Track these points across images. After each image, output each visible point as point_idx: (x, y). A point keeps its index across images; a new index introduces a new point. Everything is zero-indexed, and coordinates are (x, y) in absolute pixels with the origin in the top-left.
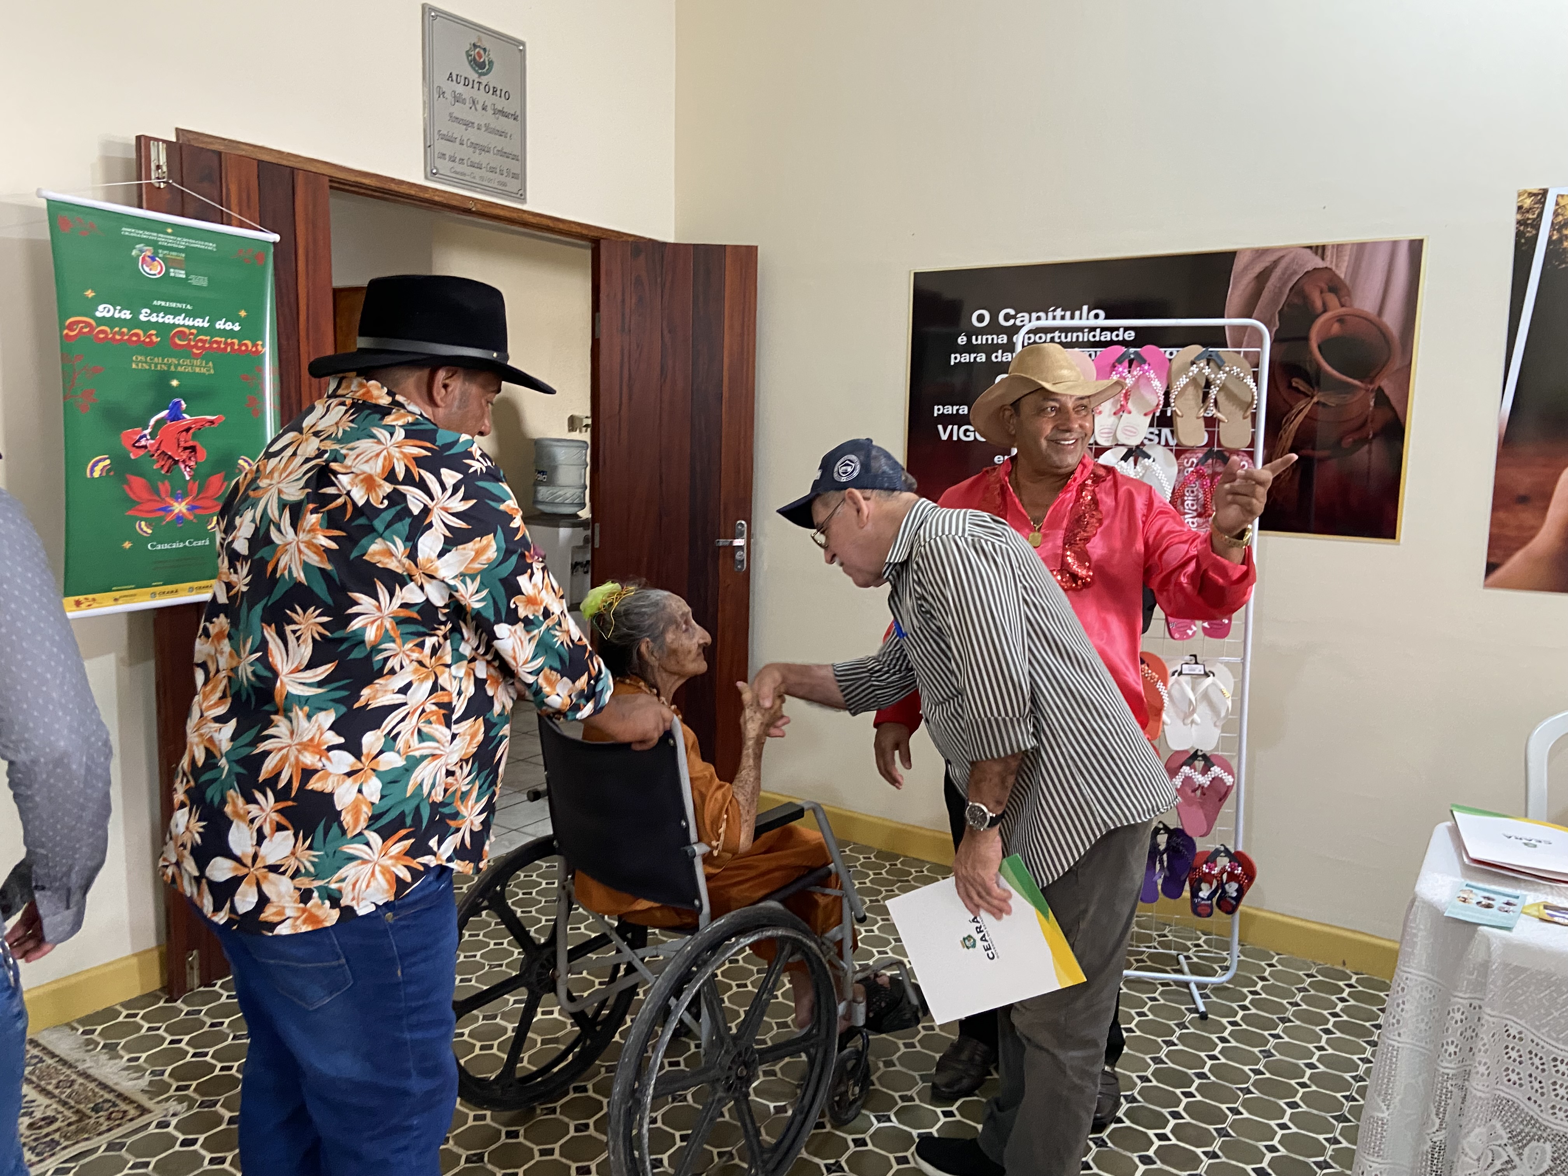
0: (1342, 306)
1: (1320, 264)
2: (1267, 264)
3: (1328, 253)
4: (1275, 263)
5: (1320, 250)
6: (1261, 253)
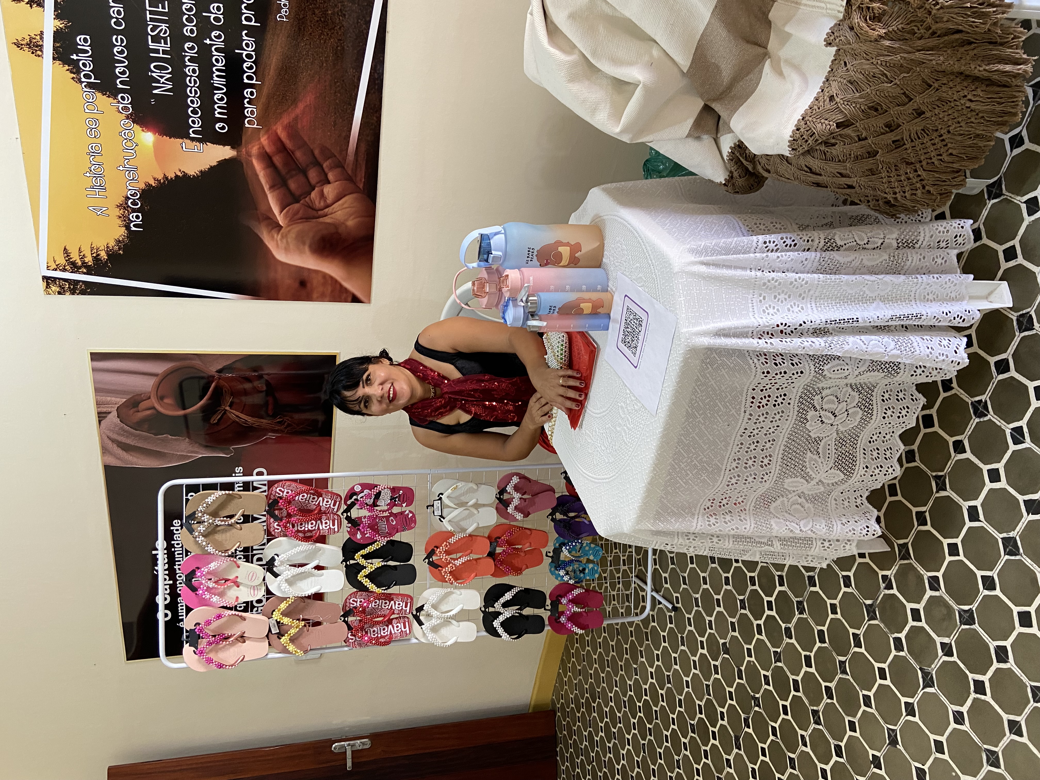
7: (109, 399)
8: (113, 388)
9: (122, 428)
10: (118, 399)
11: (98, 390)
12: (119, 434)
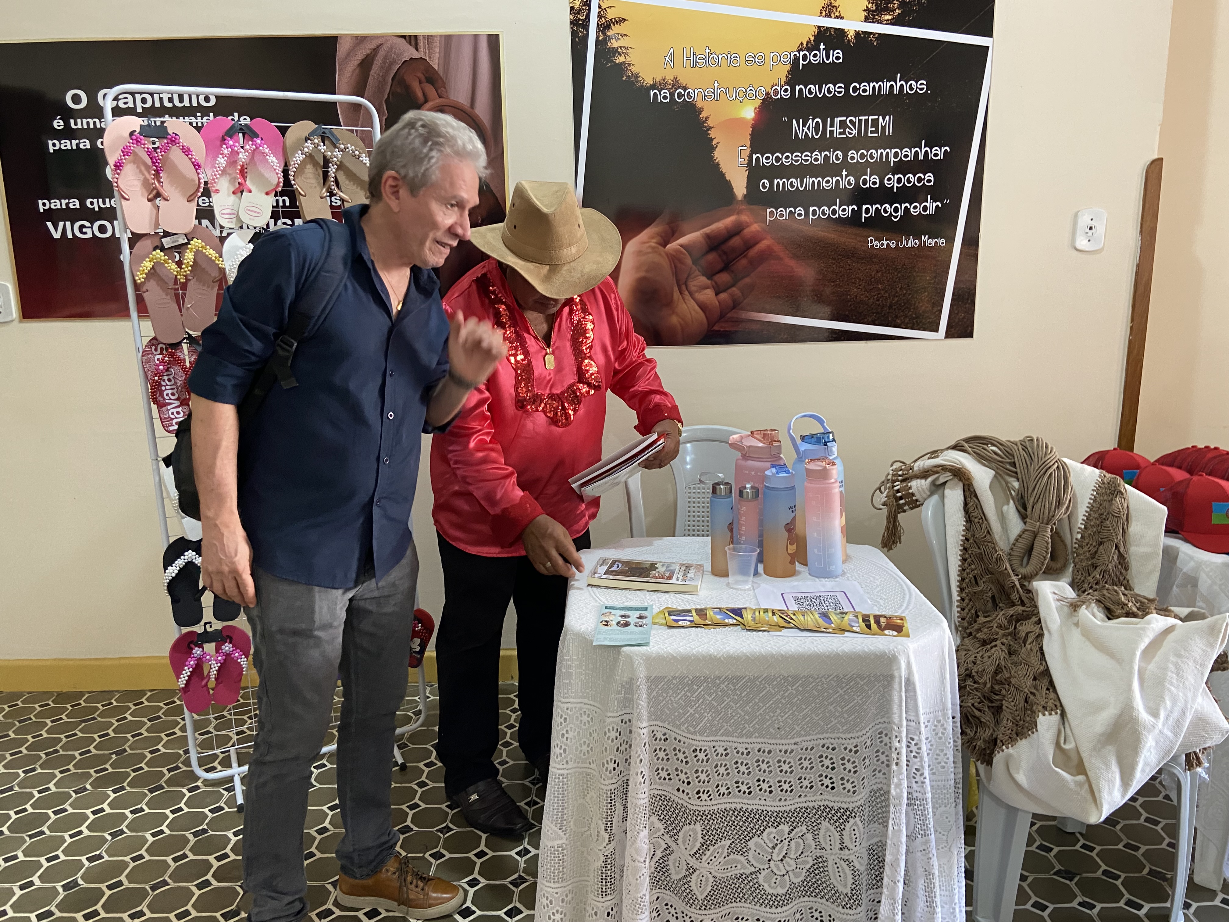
0: (440, 97)
1: (416, 55)
2: (369, 52)
3: (421, 43)
4: (376, 50)
5: (412, 40)
6: (360, 39)
7: (437, 50)
8: (453, 56)
9: (394, 62)
10: (437, 61)
11: (448, 39)
12: (386, 58)
